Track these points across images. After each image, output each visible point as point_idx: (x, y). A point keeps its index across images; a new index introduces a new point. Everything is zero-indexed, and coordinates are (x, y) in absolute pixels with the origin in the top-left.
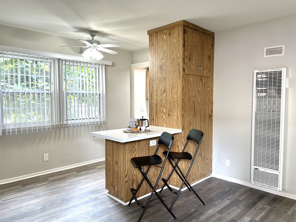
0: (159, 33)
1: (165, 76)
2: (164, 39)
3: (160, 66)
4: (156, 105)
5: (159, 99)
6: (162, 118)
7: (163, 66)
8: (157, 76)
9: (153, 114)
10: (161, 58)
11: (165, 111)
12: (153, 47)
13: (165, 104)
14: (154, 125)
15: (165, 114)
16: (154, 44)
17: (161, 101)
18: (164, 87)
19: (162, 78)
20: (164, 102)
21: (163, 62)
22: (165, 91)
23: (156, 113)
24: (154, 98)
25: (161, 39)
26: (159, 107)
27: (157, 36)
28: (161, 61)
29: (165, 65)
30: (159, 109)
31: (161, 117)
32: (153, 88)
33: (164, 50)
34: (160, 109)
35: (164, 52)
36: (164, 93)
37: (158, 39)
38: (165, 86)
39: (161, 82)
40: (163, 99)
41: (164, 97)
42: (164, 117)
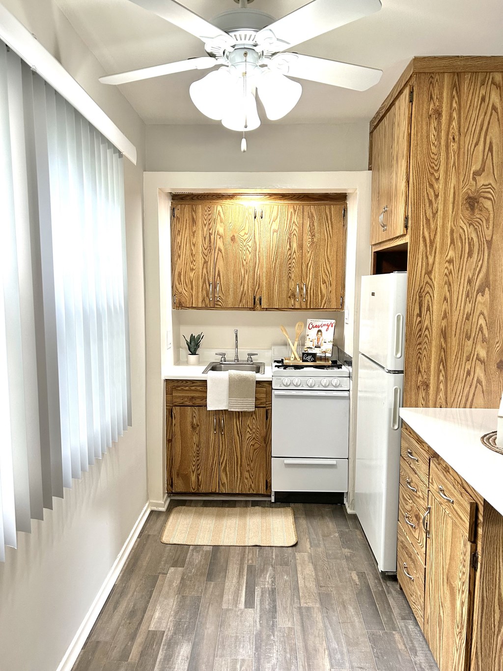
0: (468, 76)
1: (488, 233)
2: (493, 105)
3: (469, 198)
4: (444, 334)
5: (457, 313)
6: (470, 378)
7: (482, 200)
8: (452, 231)
9: (424, 365)
10: (473, 169)
11: (483, 354)
12: (434, 123)
13: (485, 331)
14: (431, 403)
15: (482, 362)
16: (444, 114)
17: (467, 319)
18: (484, 270)
19: (475, 239)
20: (482, 321)
21: (482, 183)
22: (488, 286)
23: (443, 361)
24: (435, 308)
25: (477, 101)
26: (454, 342)
27: (456, 87)
28: (474, 179)
29: (490, 196)
30: (455, 348)
31: (462, 374)
32: (429, 273)
33: (491, 143)
34: (461, 347)
35: (491, 149)
36: (481, 291)
37: (464, 97)
38: (488, 267)
39: (470, 254)
40: (477, 313)
41: (479, 308)
42: (479, 372)
